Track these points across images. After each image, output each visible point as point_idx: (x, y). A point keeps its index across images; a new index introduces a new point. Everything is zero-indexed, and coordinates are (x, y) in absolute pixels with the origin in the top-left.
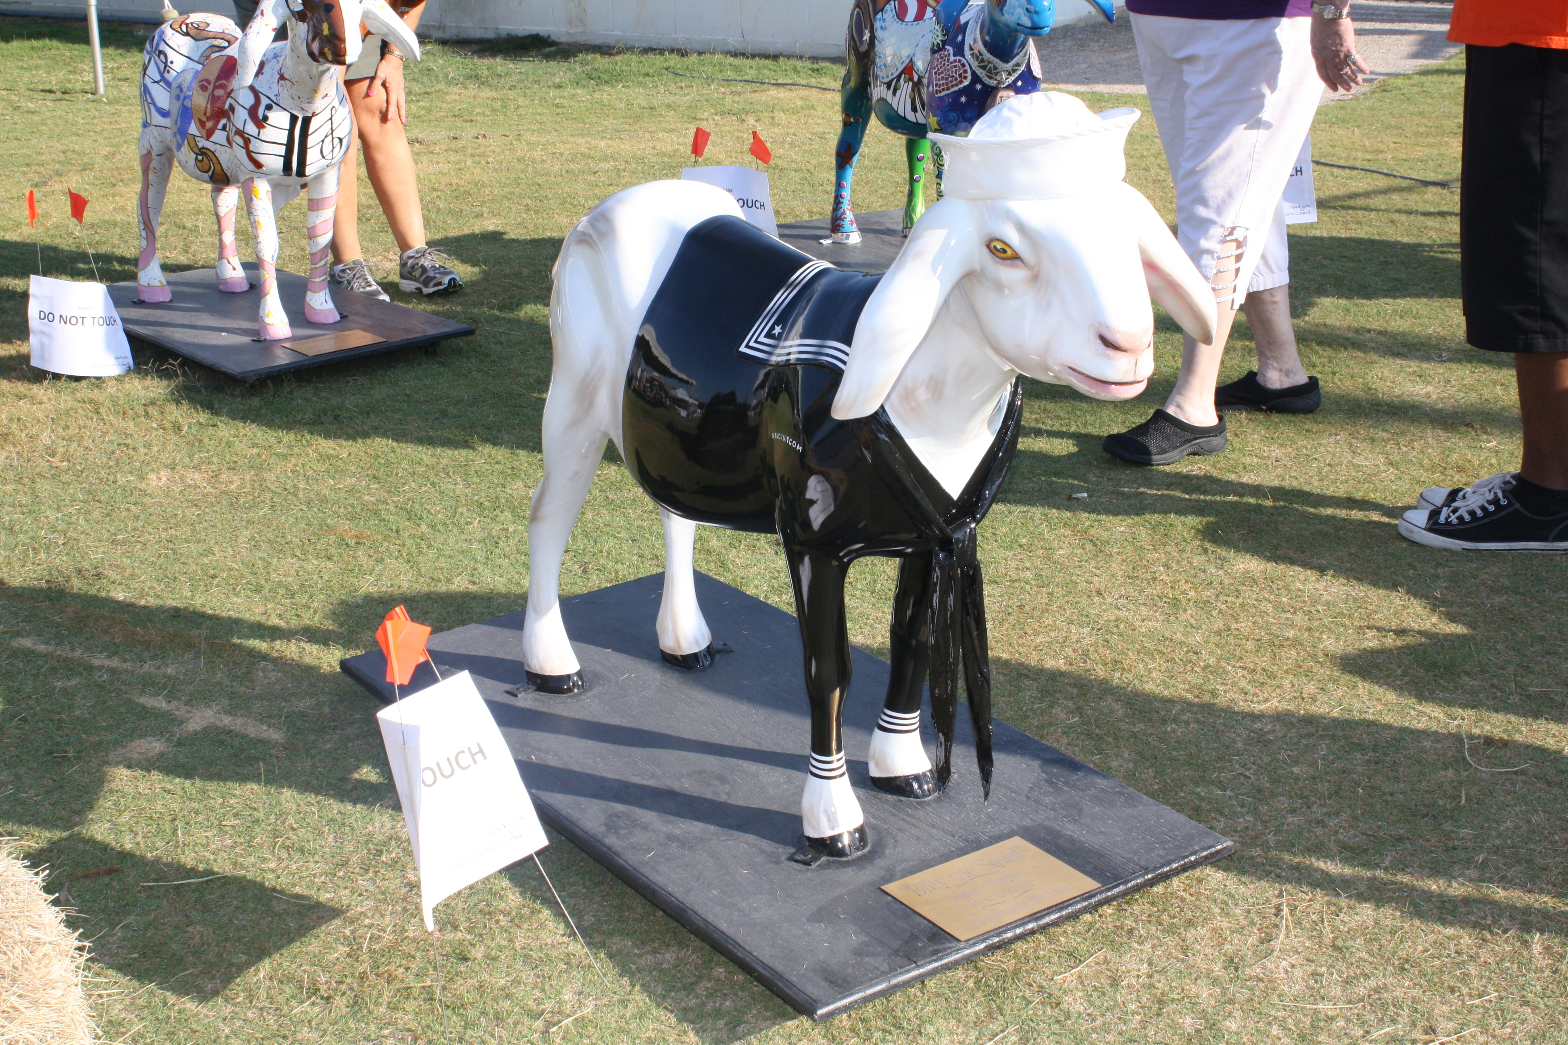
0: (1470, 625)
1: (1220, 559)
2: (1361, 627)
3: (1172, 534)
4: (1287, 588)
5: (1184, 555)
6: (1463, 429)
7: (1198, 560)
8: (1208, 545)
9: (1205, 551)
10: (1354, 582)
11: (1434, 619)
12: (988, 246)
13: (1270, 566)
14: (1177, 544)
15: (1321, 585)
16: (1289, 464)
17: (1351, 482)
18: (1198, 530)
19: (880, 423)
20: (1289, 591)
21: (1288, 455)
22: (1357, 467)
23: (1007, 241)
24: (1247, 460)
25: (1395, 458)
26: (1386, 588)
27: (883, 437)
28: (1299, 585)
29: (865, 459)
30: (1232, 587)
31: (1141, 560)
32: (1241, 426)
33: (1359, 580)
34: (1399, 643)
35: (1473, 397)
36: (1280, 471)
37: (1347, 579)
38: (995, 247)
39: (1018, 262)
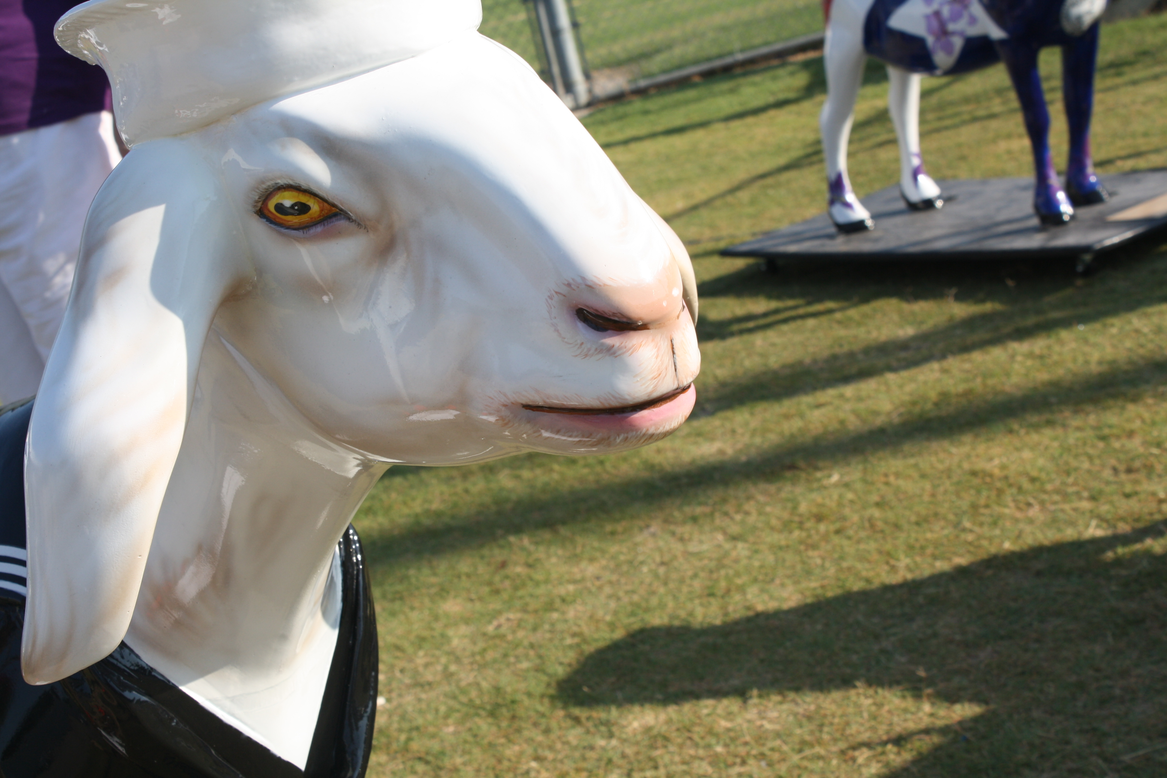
0: (975, 699)
1: (602, 723)
2: (843, 752)
3: (521, 712)
4: (711, 732)
5: (553, 736)
6: (788, 474)
7: (574, 735)
8: (576, 711)
9: (577, 720)
10: (792, 695)
11: (927, 707)
12: (262, 213)
13: (672, 710)
14: (535, 725)
15: (752, 714)
16: (614, 578)
17: (702, 574)
18: (552, 698)
19: (121, 671)
20: (717, 735)
21: (605, 568)
22: (698, 555)
23: (304, 185)
24: (562, 591)
25: (735, 529)
26: (838, 688)
27: (134, 695)
28: (724, 724)
29: (114, 750)
30: (641, 757)
31: (500, 761)
32: (529, 553)
33: (797, 689)
34: (907, 756)
35: (773, 438)
36: (608, 590)
37: (781, 693)
38: (280, 208)
39: (343, 223)
